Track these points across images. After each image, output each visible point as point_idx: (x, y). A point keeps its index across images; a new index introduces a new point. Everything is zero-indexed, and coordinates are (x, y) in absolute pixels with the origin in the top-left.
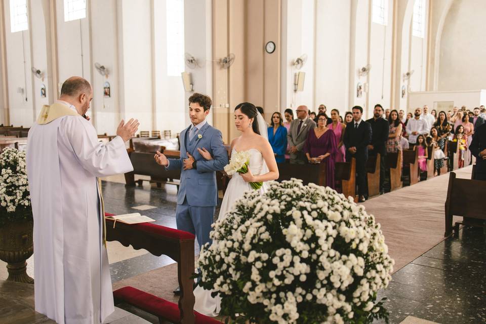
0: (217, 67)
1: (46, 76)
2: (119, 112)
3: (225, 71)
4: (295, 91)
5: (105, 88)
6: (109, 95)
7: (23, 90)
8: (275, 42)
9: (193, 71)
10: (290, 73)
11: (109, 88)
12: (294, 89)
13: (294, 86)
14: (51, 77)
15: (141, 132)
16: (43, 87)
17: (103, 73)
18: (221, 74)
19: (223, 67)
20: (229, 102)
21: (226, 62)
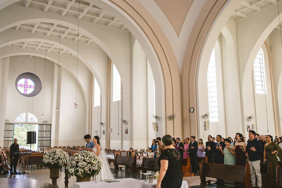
0: (168, 120)
1: (105, 125)
2: (131, 140)
3: (172, 121)
4: (205, 129)
5: (126, 130)
6: (127, 133)
7: (97, 131)
8: (194, 108)
9: (158, 122)
10: (201, 121)
11: (127, 130)
12: (204, 128)
13: (204, 127)
14: (107, 126)
15: (141, 150)
16: (104, 130)
17: (125, 123)
18: (170, 123)
19: (170, 120)
20: (174, 136)
21: (172, 118)
